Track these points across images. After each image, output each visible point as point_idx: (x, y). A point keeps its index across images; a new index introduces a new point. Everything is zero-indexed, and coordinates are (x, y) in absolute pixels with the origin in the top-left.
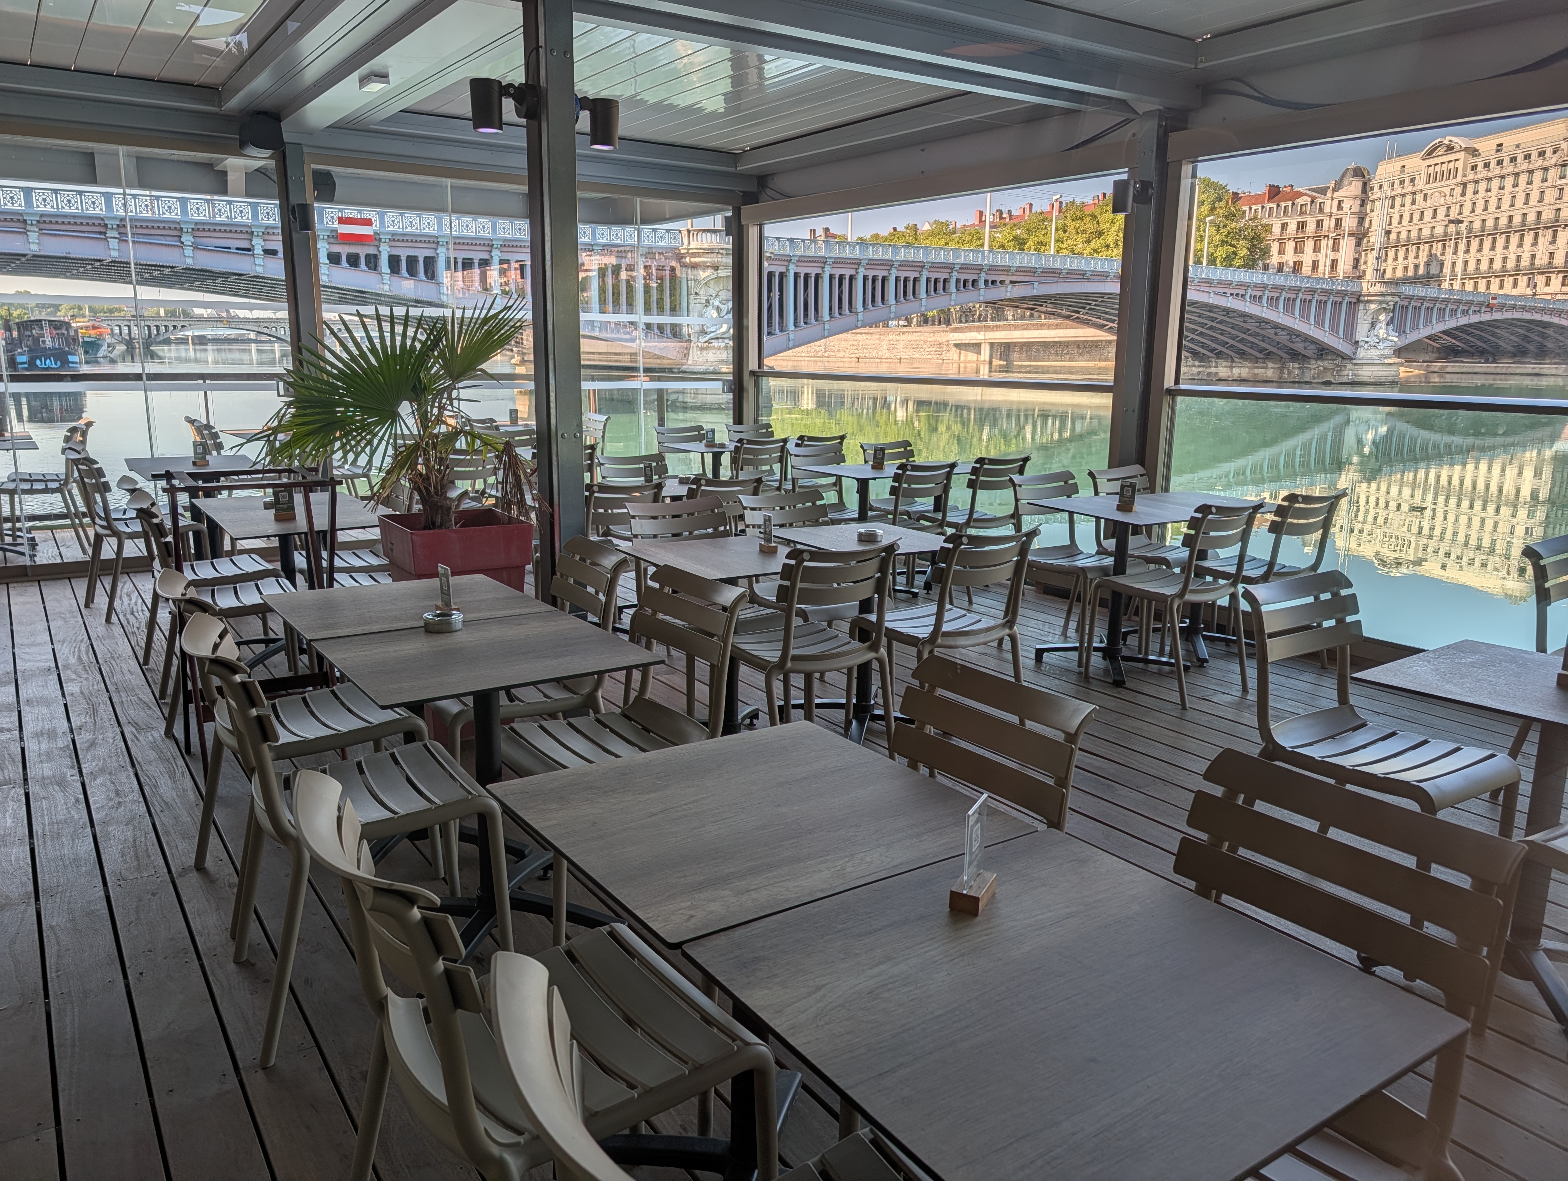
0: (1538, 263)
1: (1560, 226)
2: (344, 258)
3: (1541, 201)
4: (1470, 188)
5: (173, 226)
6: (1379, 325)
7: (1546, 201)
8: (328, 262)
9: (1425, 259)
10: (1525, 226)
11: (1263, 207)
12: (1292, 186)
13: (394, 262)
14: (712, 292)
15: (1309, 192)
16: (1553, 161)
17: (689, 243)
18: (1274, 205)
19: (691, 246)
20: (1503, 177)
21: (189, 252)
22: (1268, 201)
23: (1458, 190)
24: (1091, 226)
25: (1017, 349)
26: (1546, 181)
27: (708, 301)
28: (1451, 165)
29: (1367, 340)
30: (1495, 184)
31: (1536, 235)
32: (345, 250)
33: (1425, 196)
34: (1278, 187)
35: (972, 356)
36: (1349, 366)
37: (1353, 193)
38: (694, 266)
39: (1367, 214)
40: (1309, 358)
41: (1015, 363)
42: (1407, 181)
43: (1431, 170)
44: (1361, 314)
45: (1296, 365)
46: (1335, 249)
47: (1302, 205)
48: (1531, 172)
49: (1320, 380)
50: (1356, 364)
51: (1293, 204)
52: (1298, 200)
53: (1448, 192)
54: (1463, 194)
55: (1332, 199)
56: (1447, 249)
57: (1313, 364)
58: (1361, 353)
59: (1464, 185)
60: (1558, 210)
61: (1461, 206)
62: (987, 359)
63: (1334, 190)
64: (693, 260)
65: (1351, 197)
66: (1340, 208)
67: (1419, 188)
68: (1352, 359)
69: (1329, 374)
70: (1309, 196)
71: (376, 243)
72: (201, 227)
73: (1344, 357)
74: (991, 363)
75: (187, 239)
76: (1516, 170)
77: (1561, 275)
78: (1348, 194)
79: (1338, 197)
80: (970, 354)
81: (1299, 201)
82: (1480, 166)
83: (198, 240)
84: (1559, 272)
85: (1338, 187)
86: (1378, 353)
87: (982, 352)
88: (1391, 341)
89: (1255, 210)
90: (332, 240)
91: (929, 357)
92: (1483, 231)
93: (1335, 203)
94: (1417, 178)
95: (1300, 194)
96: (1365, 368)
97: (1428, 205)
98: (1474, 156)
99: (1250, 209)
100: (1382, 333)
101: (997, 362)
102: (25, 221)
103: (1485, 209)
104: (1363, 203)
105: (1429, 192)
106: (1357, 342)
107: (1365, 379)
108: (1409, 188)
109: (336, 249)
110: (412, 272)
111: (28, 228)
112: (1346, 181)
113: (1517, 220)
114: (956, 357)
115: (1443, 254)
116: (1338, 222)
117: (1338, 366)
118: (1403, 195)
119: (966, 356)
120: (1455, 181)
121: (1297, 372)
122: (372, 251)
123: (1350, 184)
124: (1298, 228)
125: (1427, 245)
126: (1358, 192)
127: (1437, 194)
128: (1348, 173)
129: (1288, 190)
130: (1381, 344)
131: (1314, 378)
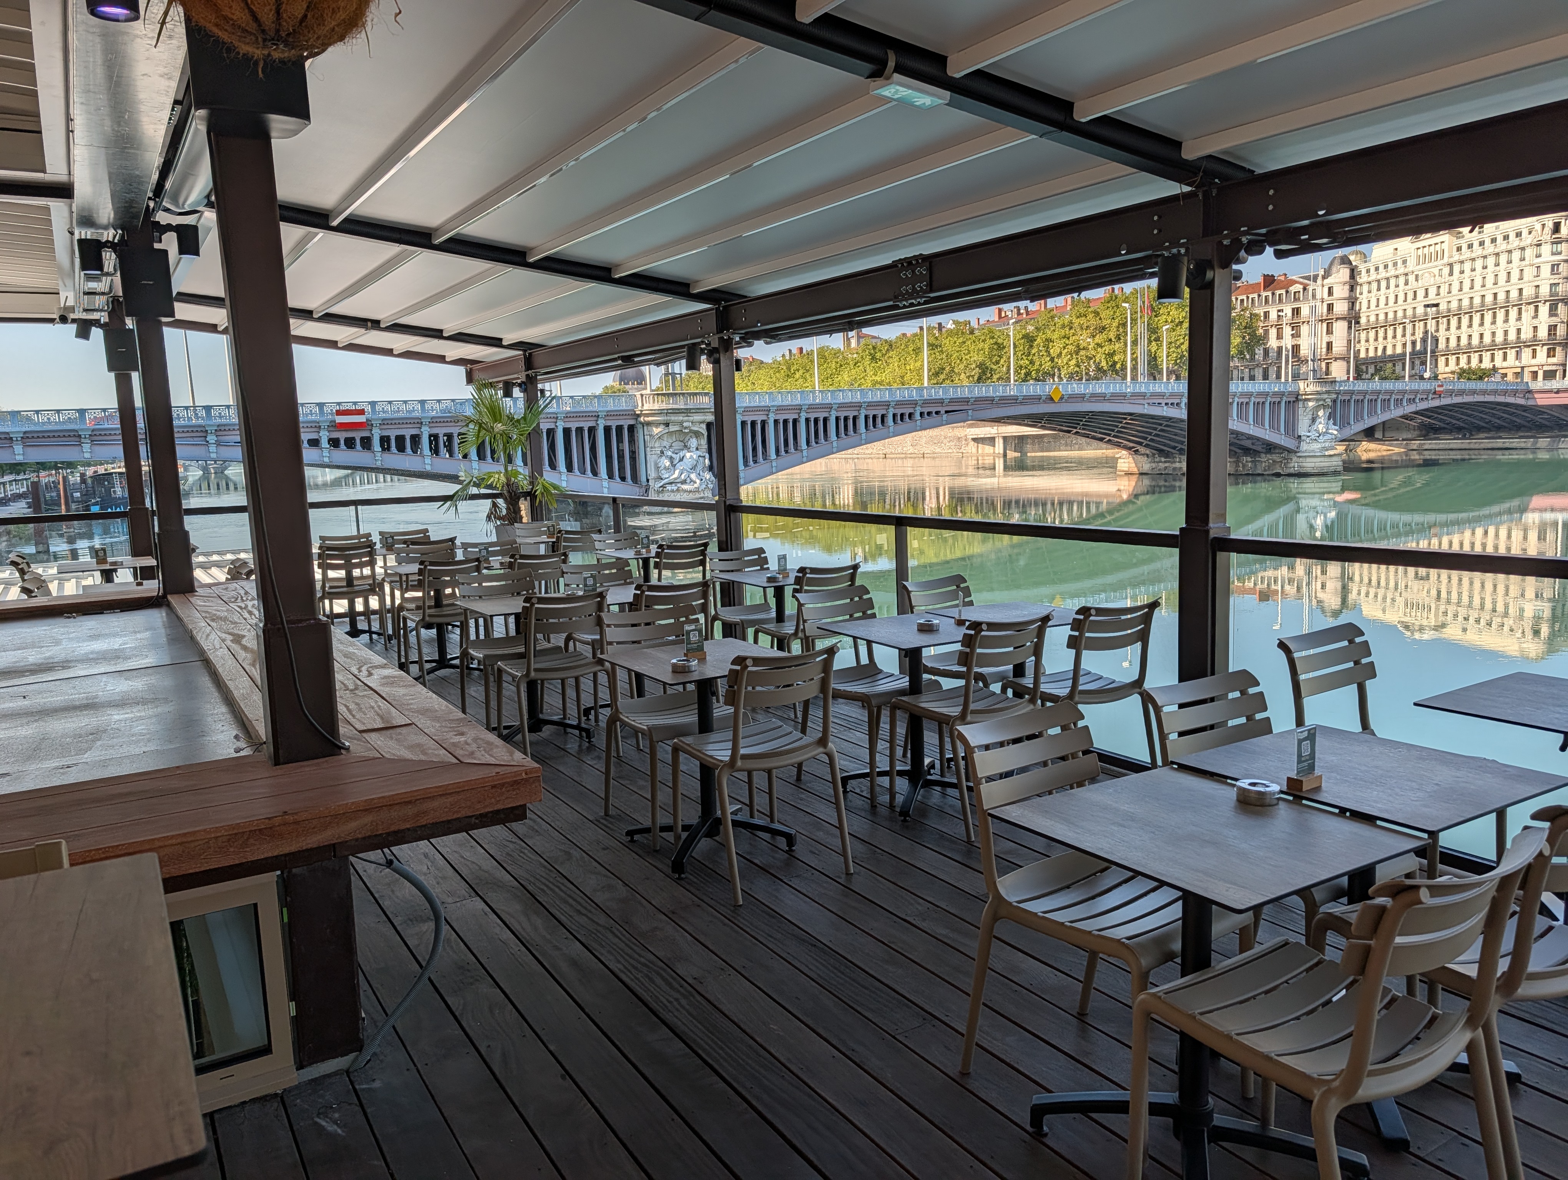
0: (1523, 336)
1: (1540, 302)
2: (342, 442)
3: (1521, 279)
4: (1457, 268)
5: (199, 429)
6: (1318, 420)
7: (1526, 279)
8: (328, 446)
9: (1421, 335)
10: (1508, 302)
11: (1259, 296)
12: (1285, 275)
13: (385, 441)
14: (666, 443)
15: (1301, 280)
16: (1529, 241)
17: (643, 405)
18: (1269, 294)
19: (645, 408)
20: (1485, 257)
21: (213, 448)
22: (1264, 288)
23: (1446, 270)
24: (1093, 322)
25: (1029, 441)
26: (1524, 259)
27: (662, 452)
28: (1438, 247)
29: (1308, 434)
30: (1479, 264)
31: (1520, 310)
32: (342, 436)
33: (1417, 276)
34: (1273, 276)
35: (988, 449)
36: (1295, 459)
37: (1342, 280)
38: (649, 424)
39: (1357, 299)
40: (1259, 452)
41: (1029, 454)
42: (1400, 262)
43: (1420, 251)
44: (1301, 411)
45: (1249, 459)
46: (1329, 331)
47: (1295, 293)
48: (1510, 252)
49: (1271, 472)
50: (1300, 457)
51: (1287, 292)
52: (1291, 288)
53: (1437, 272)
54: (1451, 274)
55: (1323, 286)
56: (1441, 326)
57: (1264, 458)
58: (1304, 446)
59: (1451, 265)
60: (1538, 286)
61: (1450, 285)
62: (1002, 451)
63: (1324, 278)
64: (646, 419)
65: (1340, 283)
66: (1330, 293)
67: (1410, 269)
68: (1296, 452)
69: (1277, 466)
70: (1301, 283)
71: (370, 428)
72: (223, 428)
73: (1289, 451)
74: (1005, 455)
75: (211, 439)
76: (1497, 251)
77: (1545, 348)
78: (1337, 280)
79: (1327, 284)
80: (987, 447)
81: (1293, 289)
82: (1465, 247)
83: (220, 438)
84: (1543, 345)
85: (1327, 274)
86: (1319, 446)
87: (997, 445)
88: (1332, 434)
89: (1253, 299)
90: (331, 429)
91: (950, 451)
92: (1472, 308)
93: (1326, 290)
94: (1408, 259)
95: (1294, 282)
96: (1308, 460)
97: (1420, 285)
98: (1458, 238)
99: (1248, 298)
100: (1321, 428)
101: (1011, 454)
102: (80, 436)
103: (1472, 288)
104: (1352, 289)
105: (1420, 273)
106: (1300, 437)
107: (1309, 470)
108: (1401, 270)
109: (335, 435)
110: (401, 448)
111: (83, 440)
112: (1334, 269)
113: (1501, 297)
114: (974, 450)
115: (1437, 331)
116: (1330, 307)
117: (1285, 459)
118: (1397, 277)
119: (983, 449)
120: (1442, 262)
121: (1250, 464)
122: (366, 434)
123: (1338, 271)
124: (1293, 314)
125: (1422, 323)
126: (1346, 277)
127: (1427, 275)
128: (1336, 261)
129: (1282, 278)
130: (1321, 437)
131: (1265, 470)
